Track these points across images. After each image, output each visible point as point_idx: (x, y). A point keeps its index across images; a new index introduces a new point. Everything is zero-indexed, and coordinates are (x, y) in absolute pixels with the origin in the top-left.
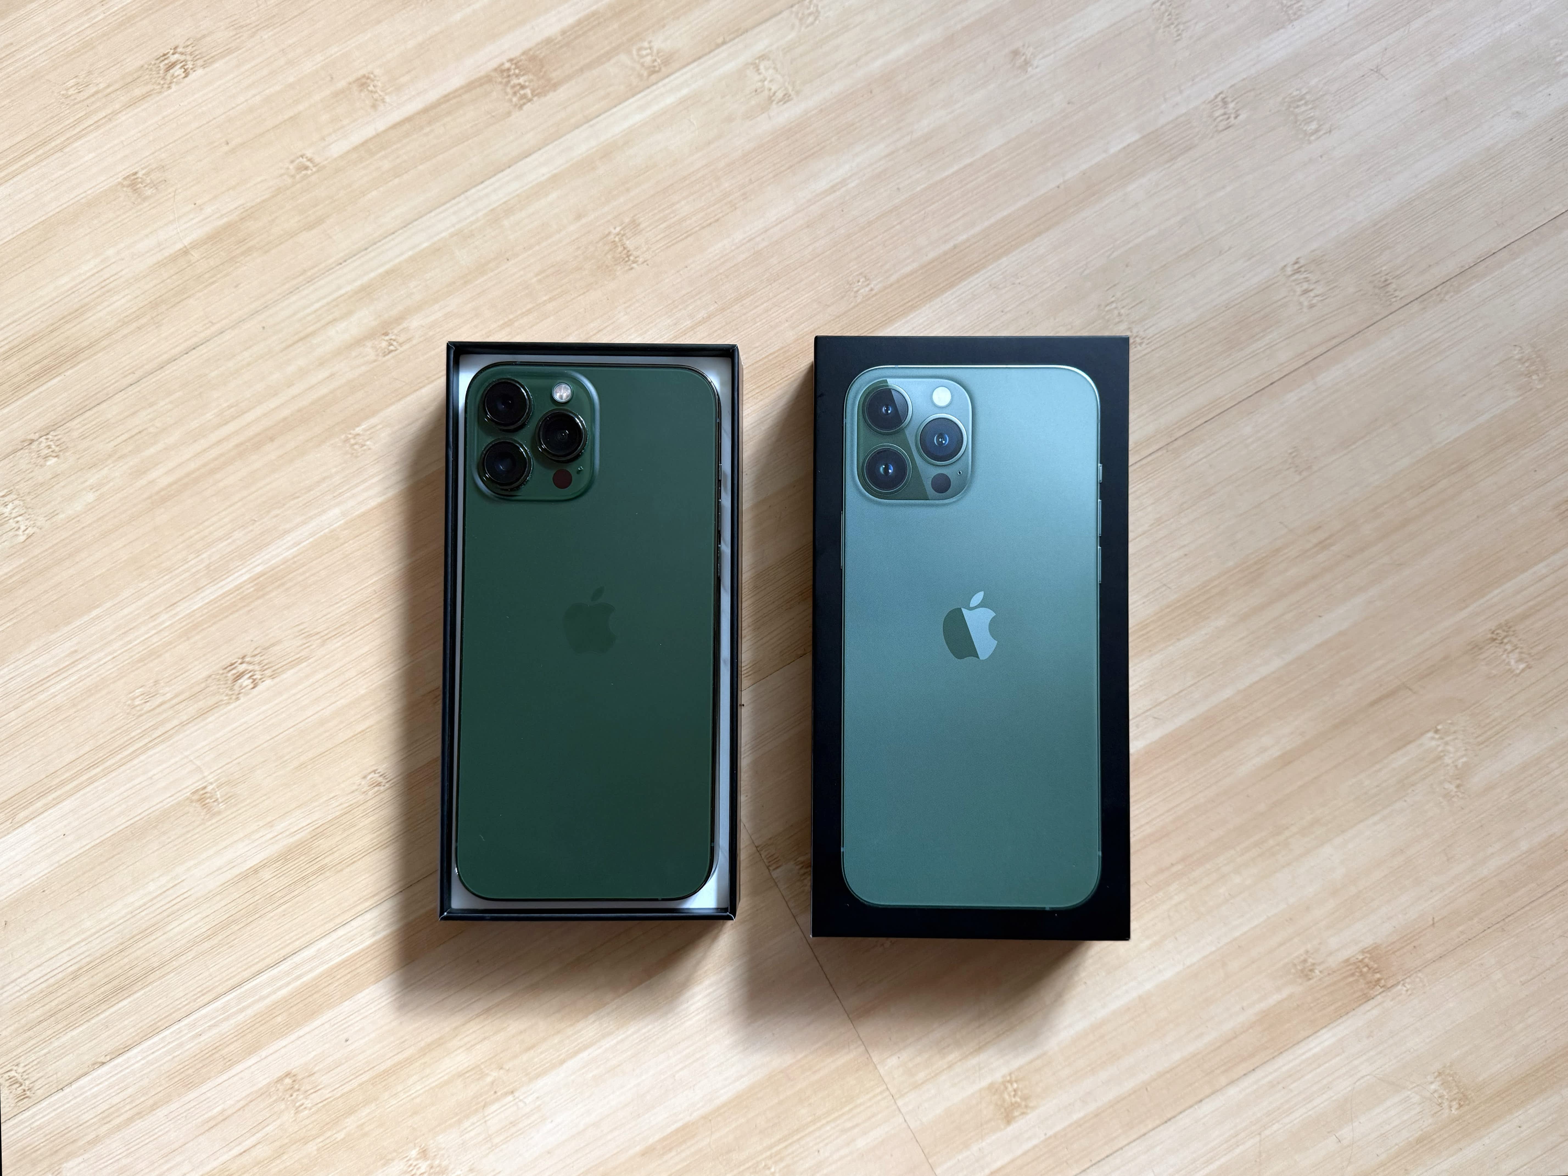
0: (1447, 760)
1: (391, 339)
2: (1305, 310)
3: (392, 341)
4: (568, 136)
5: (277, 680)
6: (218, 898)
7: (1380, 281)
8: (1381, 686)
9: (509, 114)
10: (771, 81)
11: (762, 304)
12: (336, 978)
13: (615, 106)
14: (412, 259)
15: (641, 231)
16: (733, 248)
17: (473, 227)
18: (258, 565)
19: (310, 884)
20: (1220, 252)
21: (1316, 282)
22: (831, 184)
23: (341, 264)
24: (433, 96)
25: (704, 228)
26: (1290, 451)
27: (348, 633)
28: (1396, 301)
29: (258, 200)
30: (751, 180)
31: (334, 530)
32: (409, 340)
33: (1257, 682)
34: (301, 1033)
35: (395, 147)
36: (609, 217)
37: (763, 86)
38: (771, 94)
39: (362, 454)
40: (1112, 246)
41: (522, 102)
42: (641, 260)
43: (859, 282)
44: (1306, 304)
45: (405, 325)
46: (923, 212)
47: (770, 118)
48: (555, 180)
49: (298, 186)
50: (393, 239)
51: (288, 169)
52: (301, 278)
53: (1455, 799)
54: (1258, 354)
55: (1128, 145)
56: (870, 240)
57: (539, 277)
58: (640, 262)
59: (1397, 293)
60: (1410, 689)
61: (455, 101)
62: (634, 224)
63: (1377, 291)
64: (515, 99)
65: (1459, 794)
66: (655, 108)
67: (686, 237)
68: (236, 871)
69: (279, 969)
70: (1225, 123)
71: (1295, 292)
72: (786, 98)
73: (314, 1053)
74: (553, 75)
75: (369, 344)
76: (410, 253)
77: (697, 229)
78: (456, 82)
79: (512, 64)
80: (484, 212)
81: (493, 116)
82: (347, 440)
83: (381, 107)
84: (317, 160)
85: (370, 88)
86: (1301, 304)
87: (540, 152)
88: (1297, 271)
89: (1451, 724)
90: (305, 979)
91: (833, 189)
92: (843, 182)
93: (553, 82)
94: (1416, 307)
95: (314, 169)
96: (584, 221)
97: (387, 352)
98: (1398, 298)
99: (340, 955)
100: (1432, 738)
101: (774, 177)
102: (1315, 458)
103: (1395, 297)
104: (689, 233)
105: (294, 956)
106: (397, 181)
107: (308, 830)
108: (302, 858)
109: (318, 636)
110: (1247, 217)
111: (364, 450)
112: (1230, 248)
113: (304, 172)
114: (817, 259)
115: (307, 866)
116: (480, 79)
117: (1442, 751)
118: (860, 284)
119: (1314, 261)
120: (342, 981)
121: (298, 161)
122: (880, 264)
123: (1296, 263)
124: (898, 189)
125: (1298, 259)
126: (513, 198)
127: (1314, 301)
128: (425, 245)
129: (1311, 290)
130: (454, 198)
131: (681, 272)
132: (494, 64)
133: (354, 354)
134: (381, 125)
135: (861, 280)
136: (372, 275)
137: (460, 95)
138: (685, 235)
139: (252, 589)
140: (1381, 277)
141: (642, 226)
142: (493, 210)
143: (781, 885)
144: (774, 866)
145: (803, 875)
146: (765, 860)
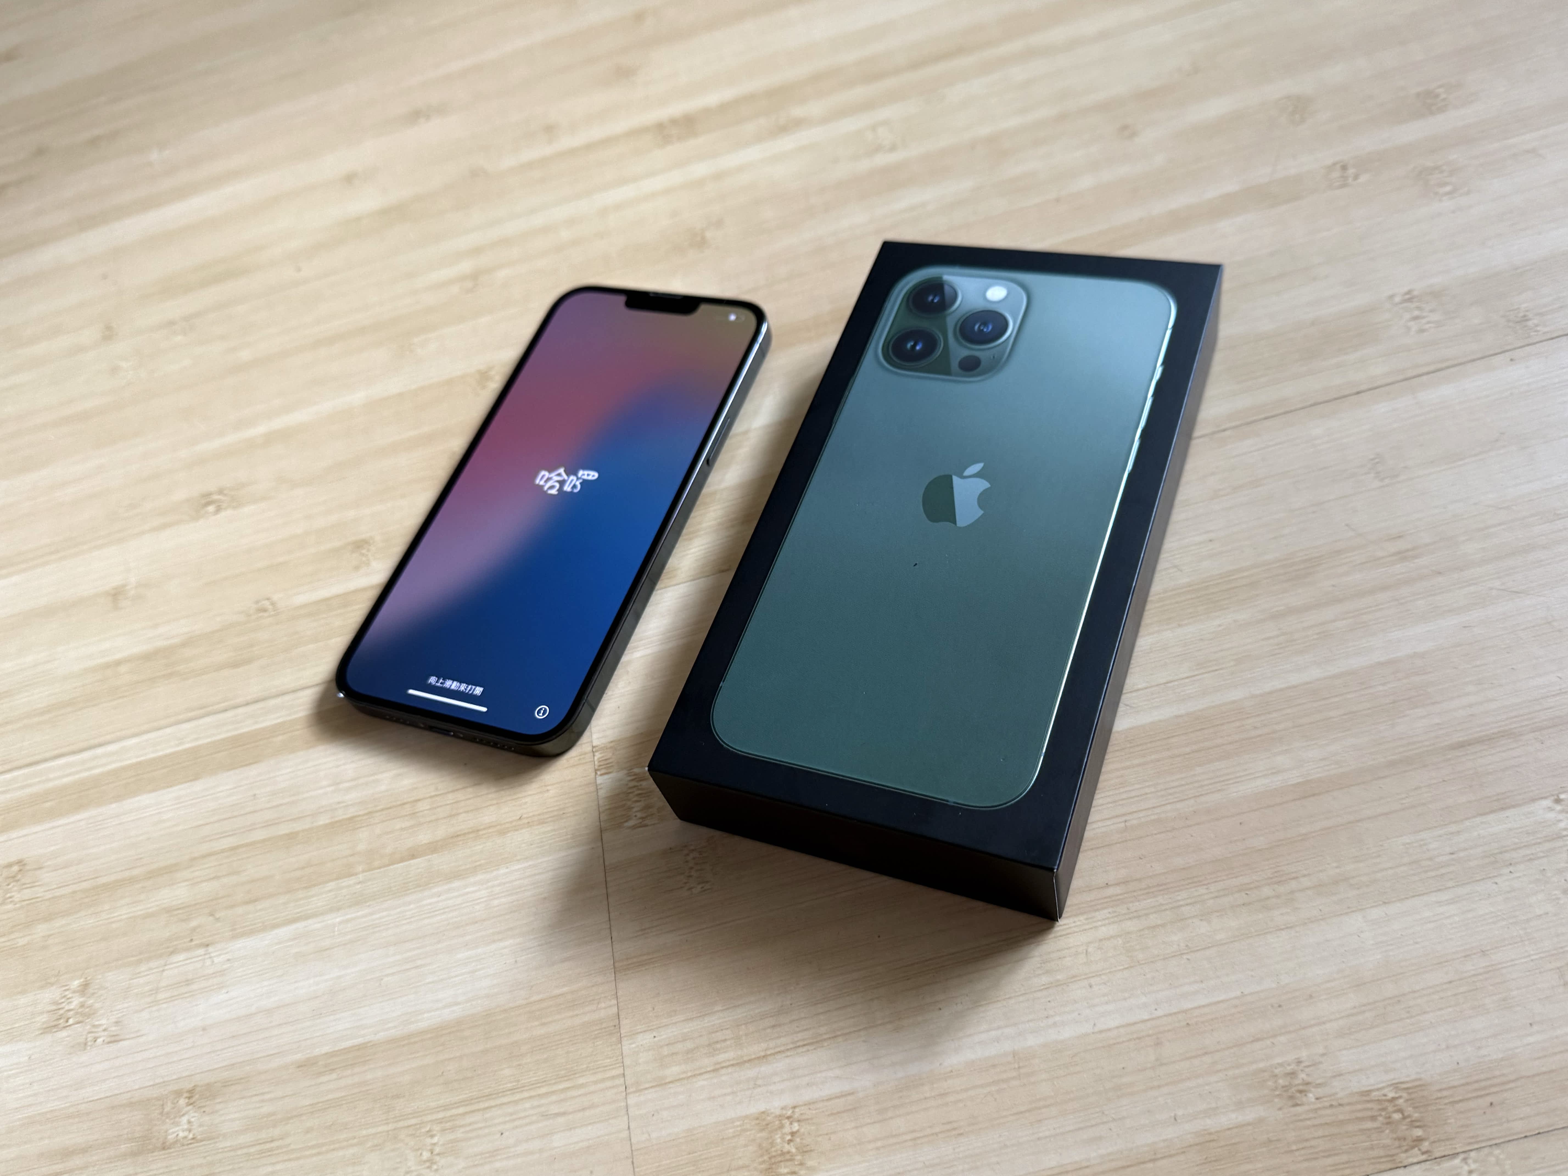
5: (236, 511)
108: (163, 660)
117: (1566, 829)
120: (123, 782)
143: (602, 793)
144: (603, 771)
145: (631, 788)
146: (596, 763)
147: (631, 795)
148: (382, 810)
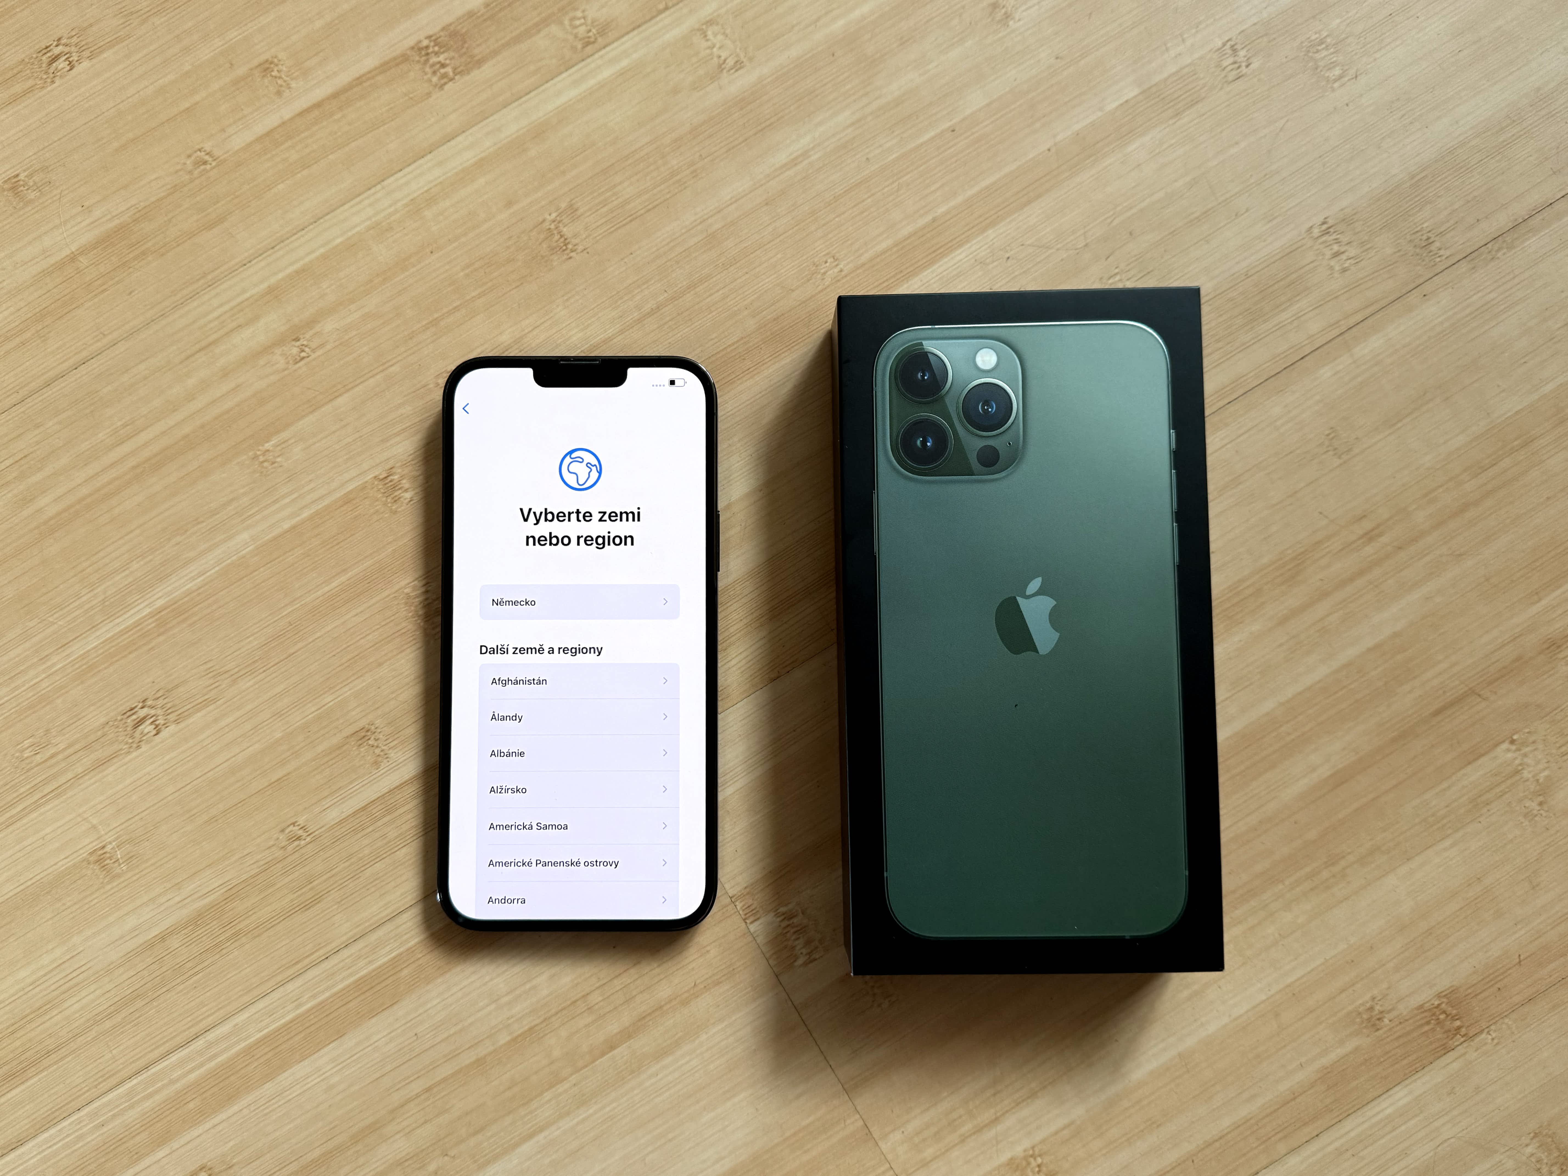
0: (1526, 774)
1: (302, 345)
2: (1336, 275)
3: (303, 347)
4: (495, 117)
5: (182, 725)
6: (121, 970)
7: (1421, 240)
8: (1444, 692)
9: (429, 95)
10: (720, 48)
11: (718, 291)
12: (256, 1057)
13: (547, 82)
14: (325, 257)
15: (579, 216)
16: (683, 231)
17: (392, 218)
18: (160, 598)
19: (224, 951)
20: (1236, 215)
21: (1347, 244)
22: (792, 157)
23: (245, 265)
24: (344, 79)
25: (649, 210)
26: (1327, 432)
27: (261, 671)
28: (1440, 261)
29: (153, 199)
30: (701, 155)
31: (244, 557)
32: (322, 345)
33: (1300, 693)
34: (216, 1120)
35: (303, 135)
36: (543, 203)
37: (712, 54)
38: (721, 62)
39: (272, 473)
40: (1112, 213)
41: (443, 81)
42: (580, 248)
43: (826, 262)
44: (1337, 268)
45: (317, 328)
46: (897, 183)
47: (720, 88)
48: (481, 165)
49: (197, 182)
50: (303, 236)
51: (185, 164)
52: (202, 282)
53: (1536, 819)
54: (1285, 325)
55: (1127, 101)
56: (837, 216)
57: (467, 271)
58: (579, 251)
59: (1442, 252)
60: (1479, 695)
61: (368, 83)
62: (572, 209)
63: (1418, 250)
64: (435, 79)
65: (1542, 812)
66: (592, 82)
67: (631, 221)
68: (141, 940)
69: (192, 1048)
70: (1234, 72)
71: (1323, 255)
72: (738, 65)
73: (231, 1143)
74: (476, 51)
75: (278, 351)
76: (322, 250)
77: (642, 212)
78: (369, 63)
79: (430, 41)
80: (404, 202)
81: (411, 98)
82: (256, 457)
83: (287, 93)
84: (217, 152)
85: (273, 74)
86: (1332, 268)
87: (464, 135)
88: (1326, 232)
89: (1528, 733)
90: (220, 1059)
91: (794, 162)
92: (805, 154)
93: (476, 58)
94: (1464, 266)
95: (214, 164)
96: (515, 208)
97: (299, 358)
98: (1444, 258)
99: (260, 1031)
100: (1508, 750)
101: (727, 152)
102: (1357, 438)
103: (1439, 256)
104: (634, 216)
105: (208, 1033)
106: (305, 172)
107: (222, 891)
108: (215, 922)
109: (226, 675)
110: (1265, 175)
111: (275, 468)
112: (1247, 210)
113: (202, 167)
114: (778, 240)
115: (220, 932)
116: (395, 59)
117: (1520, 764)
118: (828, 264)
119: (1344, 220)
120: (262, 1060)
121: (196, 155)
122: (850, 242)
123: (1324, 223)
124: (867, 159)
125: (1326, 218)
126: (436, 186)
127: (1346, 265)
128: (339, 240)
129: (1343, 253)
130: (370, 189)
131: (626, 260)
132: (411, 42)
133: (262, 362)
134: (287, 113)
135: (829, 261)
136: (281, 276)
137: (373, 77)
138: (629, 219)
139: (153, 625)
140: (1422, 235)
141: (581, 211)
142: (412, 200)
143: (761, 940)
144: (752, 919)
145: (785, 928)
146: (741, 912)
147: (788, 935)
148: (557, 1013)
